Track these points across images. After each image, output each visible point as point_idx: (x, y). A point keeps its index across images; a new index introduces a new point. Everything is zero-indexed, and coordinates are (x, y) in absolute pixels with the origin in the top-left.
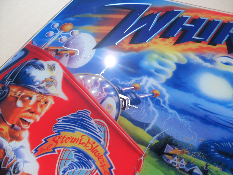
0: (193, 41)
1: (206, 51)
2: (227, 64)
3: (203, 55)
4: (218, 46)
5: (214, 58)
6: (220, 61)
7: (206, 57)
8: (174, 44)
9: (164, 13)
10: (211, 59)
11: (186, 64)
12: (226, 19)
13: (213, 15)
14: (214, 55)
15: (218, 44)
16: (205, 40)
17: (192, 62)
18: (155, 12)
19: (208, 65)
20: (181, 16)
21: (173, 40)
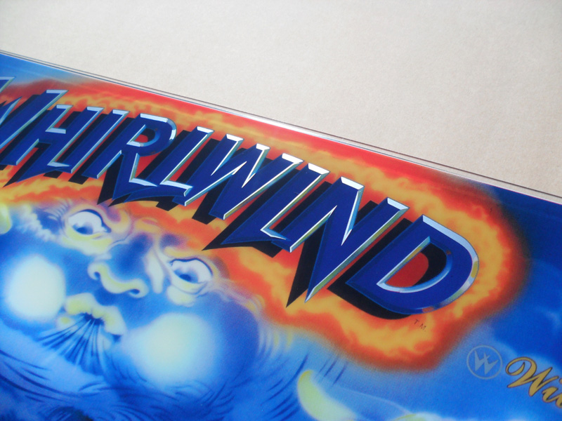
0: (44, 174)
1: (58, 198)
2: (83, 230)
3: (47, 211)
4: (87, 184)
5: (64, 218)
6: (73, 224)
7: (52, 215)
8: (6, 183)
9: (25, 100)
10: (59, 218)
11: (6, 234)
12: (136, 107)
13: (118, 98)
14: (68, 208)
15: (90, 178)
16: (68, 170)
17: (19, 228)
18: (9, 100)
19: (46, 234)
20: (54, 106)
21: (9, 174)
